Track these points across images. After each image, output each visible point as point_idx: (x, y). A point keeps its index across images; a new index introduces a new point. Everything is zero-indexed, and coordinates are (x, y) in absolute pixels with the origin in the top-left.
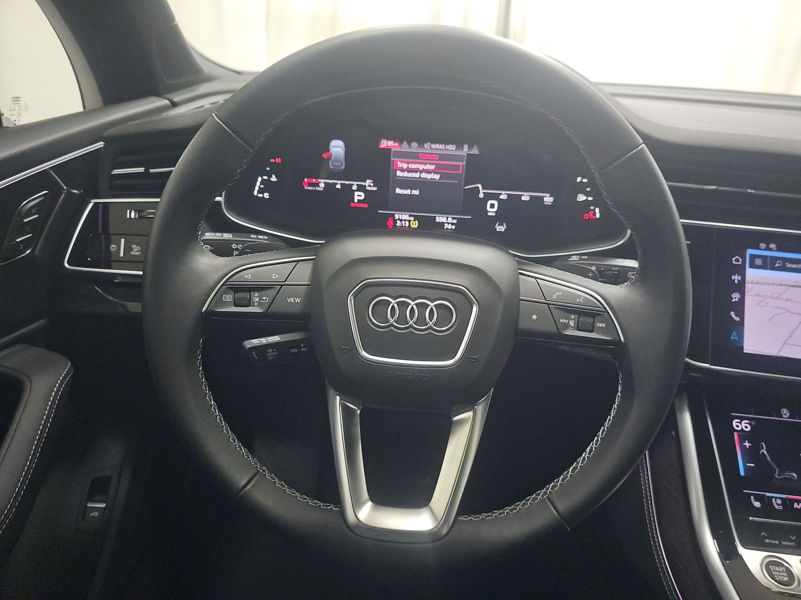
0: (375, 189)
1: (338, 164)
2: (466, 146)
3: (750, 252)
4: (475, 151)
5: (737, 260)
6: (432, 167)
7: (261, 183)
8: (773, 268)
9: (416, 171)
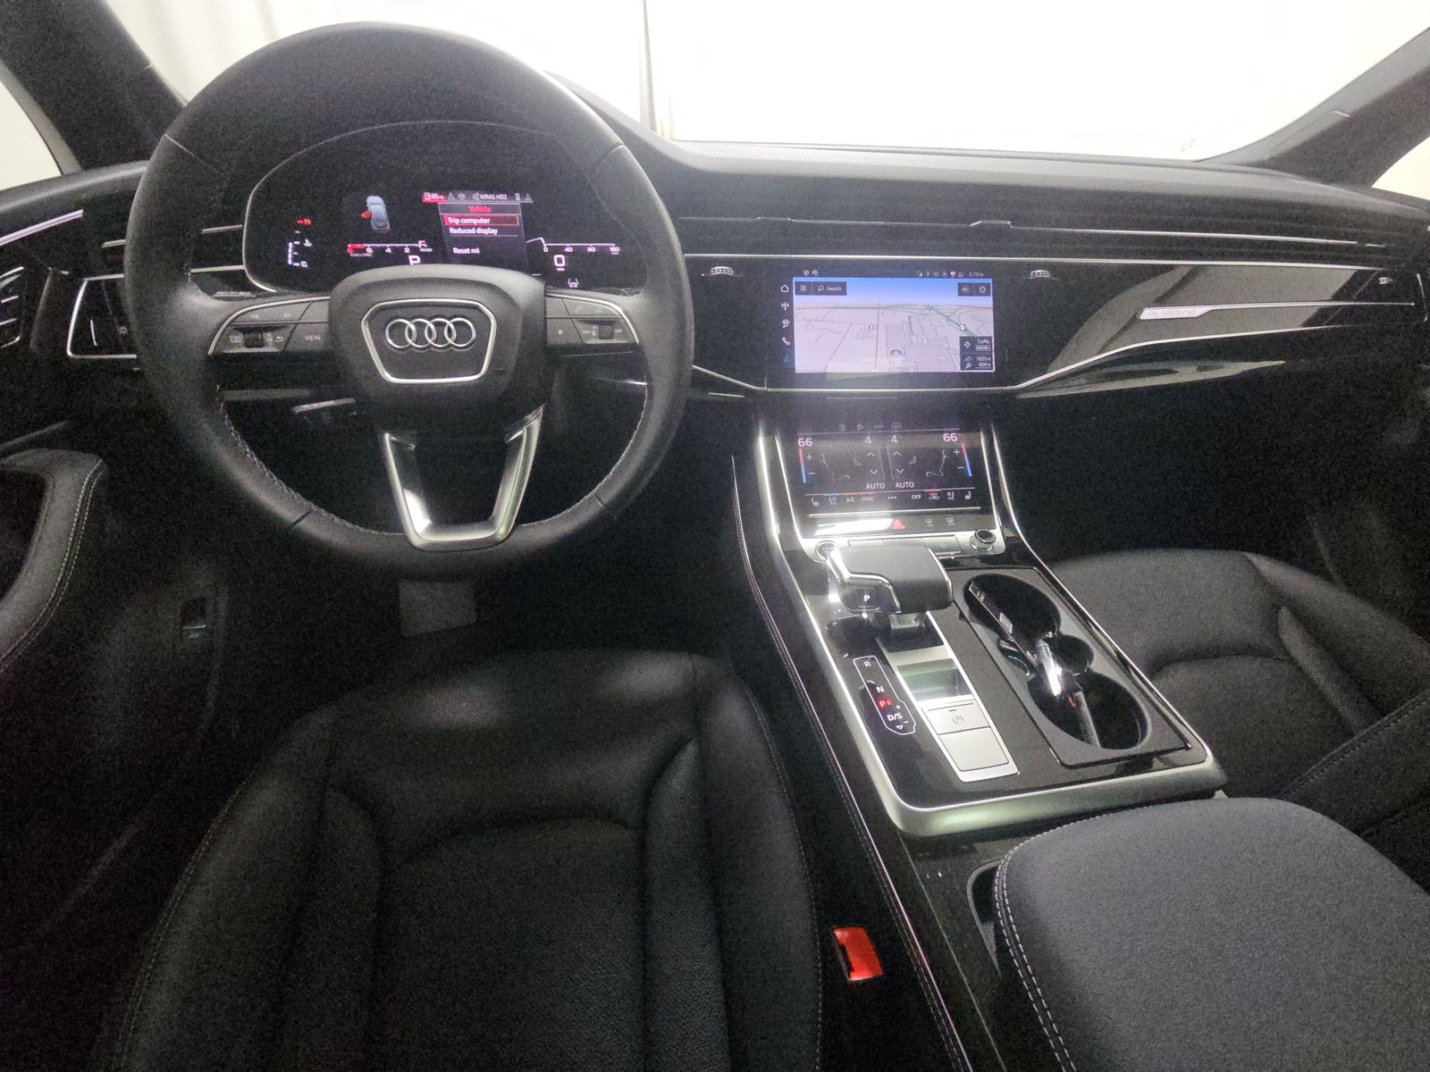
0: (430, 250)
1: (380, 224)
2: (517, 195)
3: (795, 279)
4: (528, 200)
5: (785, 289)
6: (486, 221)
7: (294, 250)
8: (817, 293)
9: (470, 226)
